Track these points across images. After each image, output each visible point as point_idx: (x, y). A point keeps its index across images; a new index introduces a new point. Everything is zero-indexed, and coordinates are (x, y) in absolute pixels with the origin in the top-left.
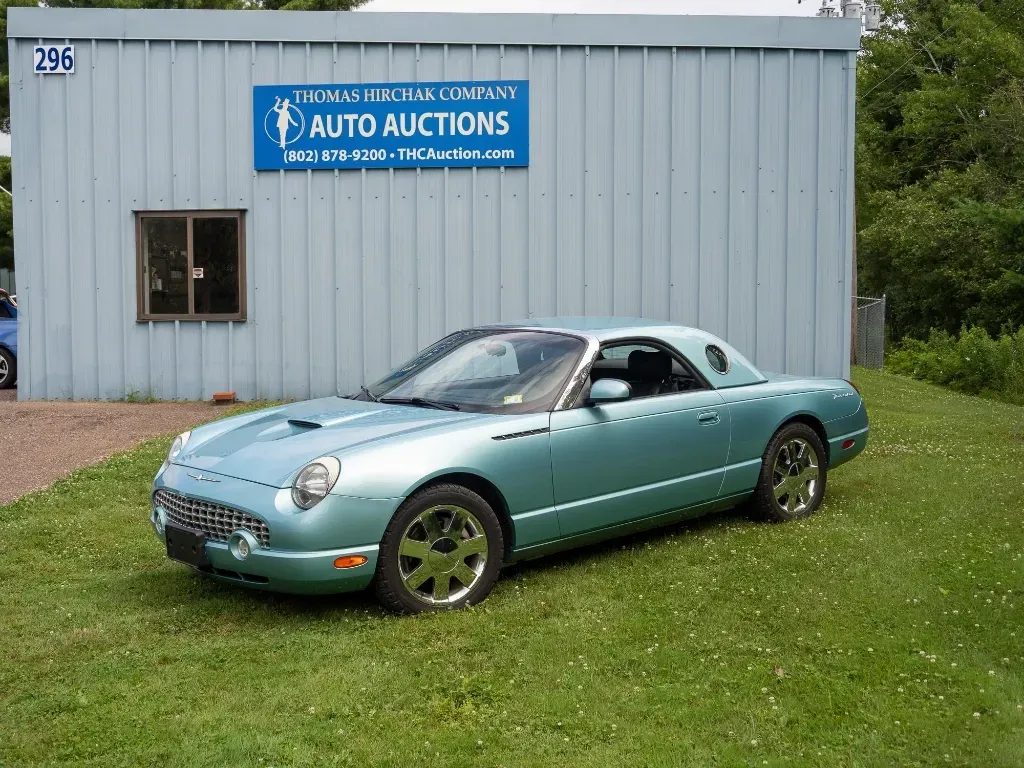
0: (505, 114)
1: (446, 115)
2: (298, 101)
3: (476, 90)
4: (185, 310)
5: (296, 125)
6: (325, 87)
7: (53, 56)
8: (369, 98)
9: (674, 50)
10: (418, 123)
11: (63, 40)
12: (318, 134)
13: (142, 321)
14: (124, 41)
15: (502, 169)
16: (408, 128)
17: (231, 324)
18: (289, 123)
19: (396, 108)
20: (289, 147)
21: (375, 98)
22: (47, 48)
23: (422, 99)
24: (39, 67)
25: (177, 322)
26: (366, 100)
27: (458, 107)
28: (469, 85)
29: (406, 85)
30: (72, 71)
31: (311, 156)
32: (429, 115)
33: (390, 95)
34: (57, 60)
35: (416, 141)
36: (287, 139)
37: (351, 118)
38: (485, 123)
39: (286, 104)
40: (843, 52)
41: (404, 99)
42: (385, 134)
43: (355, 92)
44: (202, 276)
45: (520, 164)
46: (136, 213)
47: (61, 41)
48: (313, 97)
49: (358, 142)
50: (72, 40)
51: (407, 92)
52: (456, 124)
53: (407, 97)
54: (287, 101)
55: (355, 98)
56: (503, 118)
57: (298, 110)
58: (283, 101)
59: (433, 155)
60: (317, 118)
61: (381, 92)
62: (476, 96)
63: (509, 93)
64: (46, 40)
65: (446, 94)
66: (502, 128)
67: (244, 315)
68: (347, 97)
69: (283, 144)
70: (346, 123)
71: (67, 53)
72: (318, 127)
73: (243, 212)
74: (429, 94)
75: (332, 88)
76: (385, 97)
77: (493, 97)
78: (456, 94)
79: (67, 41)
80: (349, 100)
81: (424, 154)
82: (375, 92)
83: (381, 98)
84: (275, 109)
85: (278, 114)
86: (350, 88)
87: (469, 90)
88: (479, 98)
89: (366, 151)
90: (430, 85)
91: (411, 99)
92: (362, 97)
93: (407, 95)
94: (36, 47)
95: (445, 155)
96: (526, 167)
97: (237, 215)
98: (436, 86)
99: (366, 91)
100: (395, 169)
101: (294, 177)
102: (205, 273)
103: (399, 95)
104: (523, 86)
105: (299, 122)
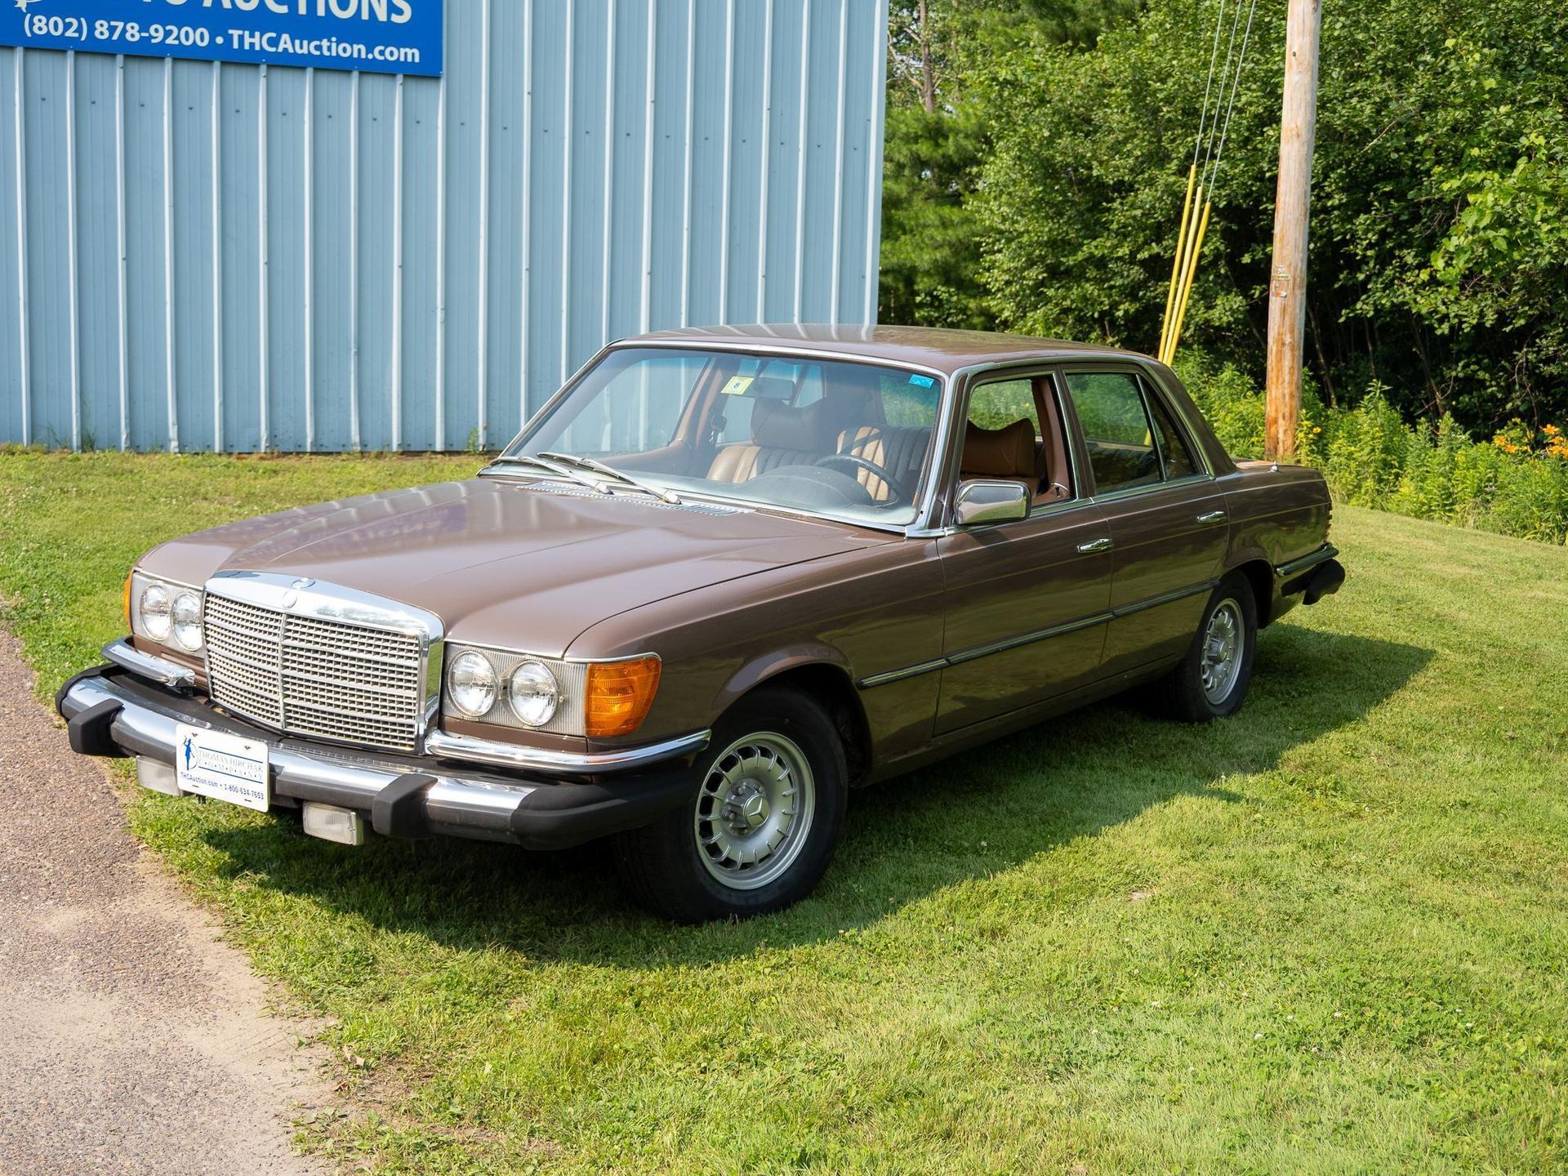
15: (400, 77)
96: (437, 78)
100: (223, 63)
101: (42, 63)
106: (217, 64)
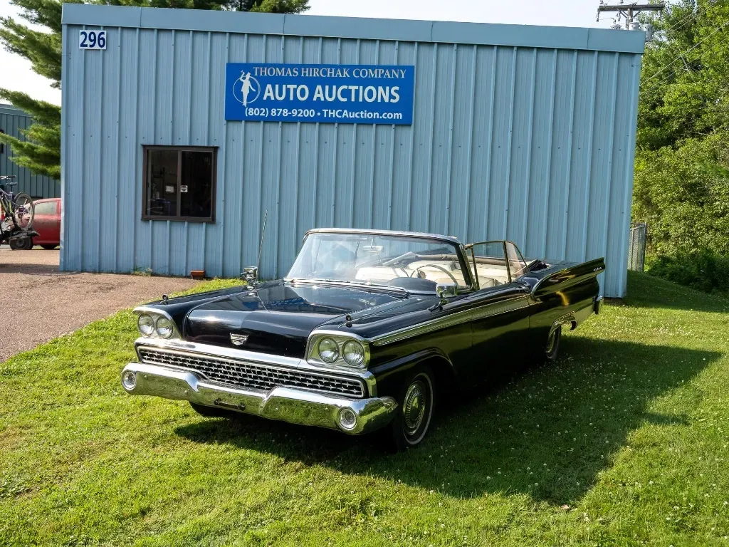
0: (397, 88)
1: (357, 87)
2: (256, 74)
3: (378, 72)
4: (174, 214)
5: (255, 90)
6: (275, 66)
7: (92, 37)
8: (305, 74)
9: (515, 49)
10: (337, 92)
11: (100, 26)
12: (269, 97)
13: (145, 219)
14: (140, 29)
15: (393, 126)
16: (330, 96)
17: (204, 224)
18: (250, 89)
19: (324, 82)
20: (249, 106)
21: (309, 74)
22: (88, 32)
23: (341, 76)
24: (82, 45)
25: (168, 222)
26: (303, 75)
27: (365, 82)
28: (373, 68)
29: (331, 66)
30: (105, 48)
31: (263, 112)
32: (345, 87)
33: (319, 73)
34: (95, 40)
35: (336, 105)
36: (248, 100)
37: (292, 87)
38: (383, 94)
39: (248, 76)
40: (632, 54)
41: (328, 76)
42: (315, 99)
43: (296, 70)
44: (186, 191)
45: (406, 123)
46: (144, 146)
47: (98, 27)
48: (267, 72)
49: (296, 104)
50: (105, 27)
51: (331, 71)
52: (364, 95)
53: (331, 74)
54: (249, 74)
55: (295, 74)
56: (396, 91)
57: (256, 80)
58: (246, 74)
59: (347, 115)
60: (269, 87)
61: (313, 70)
62: (378, 76)
63: (400, 75)
64: (88, 27)
65: (357, 73)
66: (395, 98)
67: (214, 219)
68: (290, 72)
69: (245, 103)
70: (288, 90)
71: (102, 36)
72: (269, 92)
73: (216, 149)
74: (345, 73)
75: (280, 66)
76: (316, 74)
77: (389, 77)
78: (364, 73)
79: (102, 28)
80: (291, 75)
82: (309, 70)
83: (313, 74)
84: (241, 79)
85: (242, 83)
86: (292, 66)
87: (373, 71)
88: (380, 77)
89: (302, 111)
90: (347, 67)
91: (333, 76)
92: (300, 73)
93: (331, 73)
94: (81, 31)
95: (354, 115)
96: (410, 125)
97: (212, 151)
98: (351, 68)
99: (303, 69)
100: (320, 123)
101: (251, 126)
102: (189, 189)
103: (325, 73)
104: (410, 70)
105: (257, 89)
106: (318, 124)
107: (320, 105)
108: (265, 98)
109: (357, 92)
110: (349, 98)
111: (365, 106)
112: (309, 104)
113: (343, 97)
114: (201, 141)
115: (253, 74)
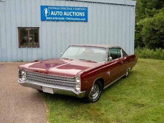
0: (84, 13)
4: (28, 45)
6: (54, 6)
10: (70, 14)
12: (52, 14)
13: (20, 47)
15: (83, 22)
16: (68, 14)
17: (37, 48)
18: (47, 12)
19: (66, 11)
20: (47, 17)
23: (70, 9)
25: (26, 47)
27: (76, 11)
28: (78, 8)
29: (68, 7)
30: (5, 1)
31: (51, 18)
32: (71, 12)
35: (69, 16)
37: (58, 12)
38: (81, 14)
39: (47, 9)
40: (133, 6)
42: (64, 15)
45: (86, 21)
46: (18, 27)
48: (51, 8)
49: (59, 16)
52: (76, 14)
53: (68, 9)
60: (52, 12)
63: (84, 9)
65: (74, 9)
66: (83, 15)
67: (39, 46)
69: (46, 16)
70: (57, 13)
72: (52, 13)
73: (39, 28)
75: (55, 7)
76: (64, 9)
77: (82, 10)
78: (76, 9)
80: (58, 9)
81: (71, 19)
82: (62, 8)
84: (45, 10)
86: (58, 7)
88: (80, 10)
89: (61, 18)
90: (72, 7)
92: (60, 8)
95: (74, 19)
96: (87, 21)
97: (38, 28)
98: (73, 7)
101: (48, 22)
102: (32, 38)
103: (66, 9)
104: (87, 8)
105: (49, 12)
106: (65, 21)
107: (65, 17)
108: (51, 15)
109: (74, 13)
110: (73, 15)
111: (76, 17)
112: (63, 16)
113: (71, 15)
114: (34, 26)
115: (48, 9)
